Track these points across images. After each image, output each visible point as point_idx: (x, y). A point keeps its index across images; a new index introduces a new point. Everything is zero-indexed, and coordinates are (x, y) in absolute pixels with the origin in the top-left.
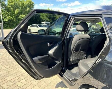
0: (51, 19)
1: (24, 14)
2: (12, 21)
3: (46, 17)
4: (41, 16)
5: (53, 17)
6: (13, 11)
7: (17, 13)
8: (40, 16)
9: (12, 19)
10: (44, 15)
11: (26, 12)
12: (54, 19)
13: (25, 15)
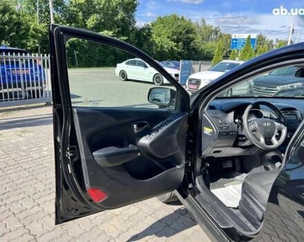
0: (181, 43)
1: (111, 30)
2: (78, 48)
3: (169, 37)
4: (154, 36)
5: (188, 38)
6: (83, 20)
7: (92, 26)
8: (150, 36)
9: (79, 42)
10: (163, 33)
11: (115, 22)
12: (189, 43)
13: (112, 32)
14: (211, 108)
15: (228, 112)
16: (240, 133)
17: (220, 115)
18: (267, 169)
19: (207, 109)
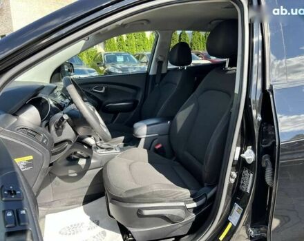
18: (65, 178)
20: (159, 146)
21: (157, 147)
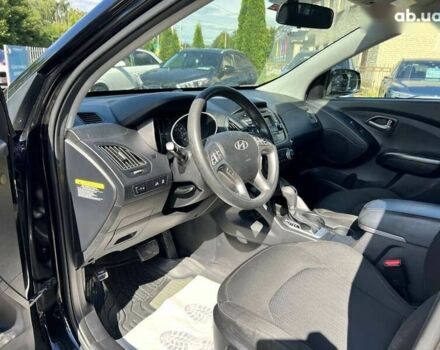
14: (86, 117)
15: (135, 125)
16: (178, 178)
17: (118, 135)
18: (232, 239)
19: (75, 124)
20: (396, 263)
21: (390, 263)
